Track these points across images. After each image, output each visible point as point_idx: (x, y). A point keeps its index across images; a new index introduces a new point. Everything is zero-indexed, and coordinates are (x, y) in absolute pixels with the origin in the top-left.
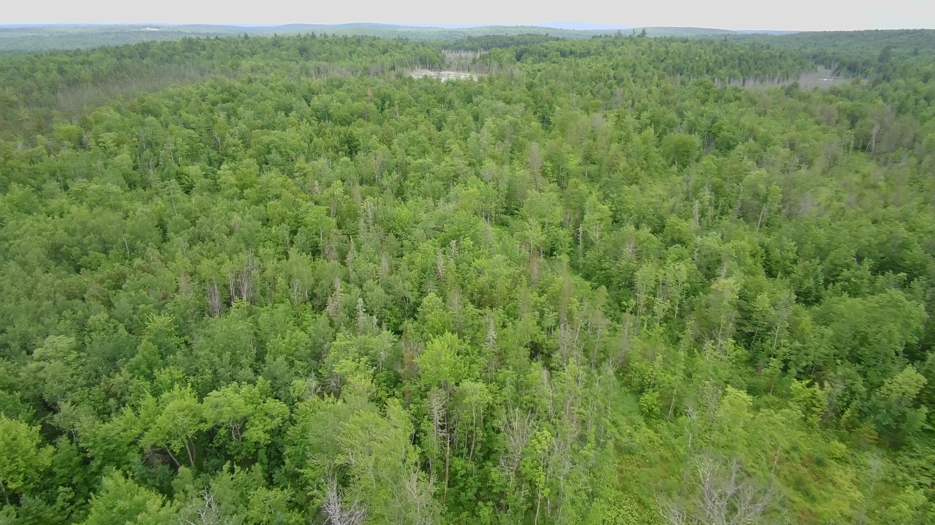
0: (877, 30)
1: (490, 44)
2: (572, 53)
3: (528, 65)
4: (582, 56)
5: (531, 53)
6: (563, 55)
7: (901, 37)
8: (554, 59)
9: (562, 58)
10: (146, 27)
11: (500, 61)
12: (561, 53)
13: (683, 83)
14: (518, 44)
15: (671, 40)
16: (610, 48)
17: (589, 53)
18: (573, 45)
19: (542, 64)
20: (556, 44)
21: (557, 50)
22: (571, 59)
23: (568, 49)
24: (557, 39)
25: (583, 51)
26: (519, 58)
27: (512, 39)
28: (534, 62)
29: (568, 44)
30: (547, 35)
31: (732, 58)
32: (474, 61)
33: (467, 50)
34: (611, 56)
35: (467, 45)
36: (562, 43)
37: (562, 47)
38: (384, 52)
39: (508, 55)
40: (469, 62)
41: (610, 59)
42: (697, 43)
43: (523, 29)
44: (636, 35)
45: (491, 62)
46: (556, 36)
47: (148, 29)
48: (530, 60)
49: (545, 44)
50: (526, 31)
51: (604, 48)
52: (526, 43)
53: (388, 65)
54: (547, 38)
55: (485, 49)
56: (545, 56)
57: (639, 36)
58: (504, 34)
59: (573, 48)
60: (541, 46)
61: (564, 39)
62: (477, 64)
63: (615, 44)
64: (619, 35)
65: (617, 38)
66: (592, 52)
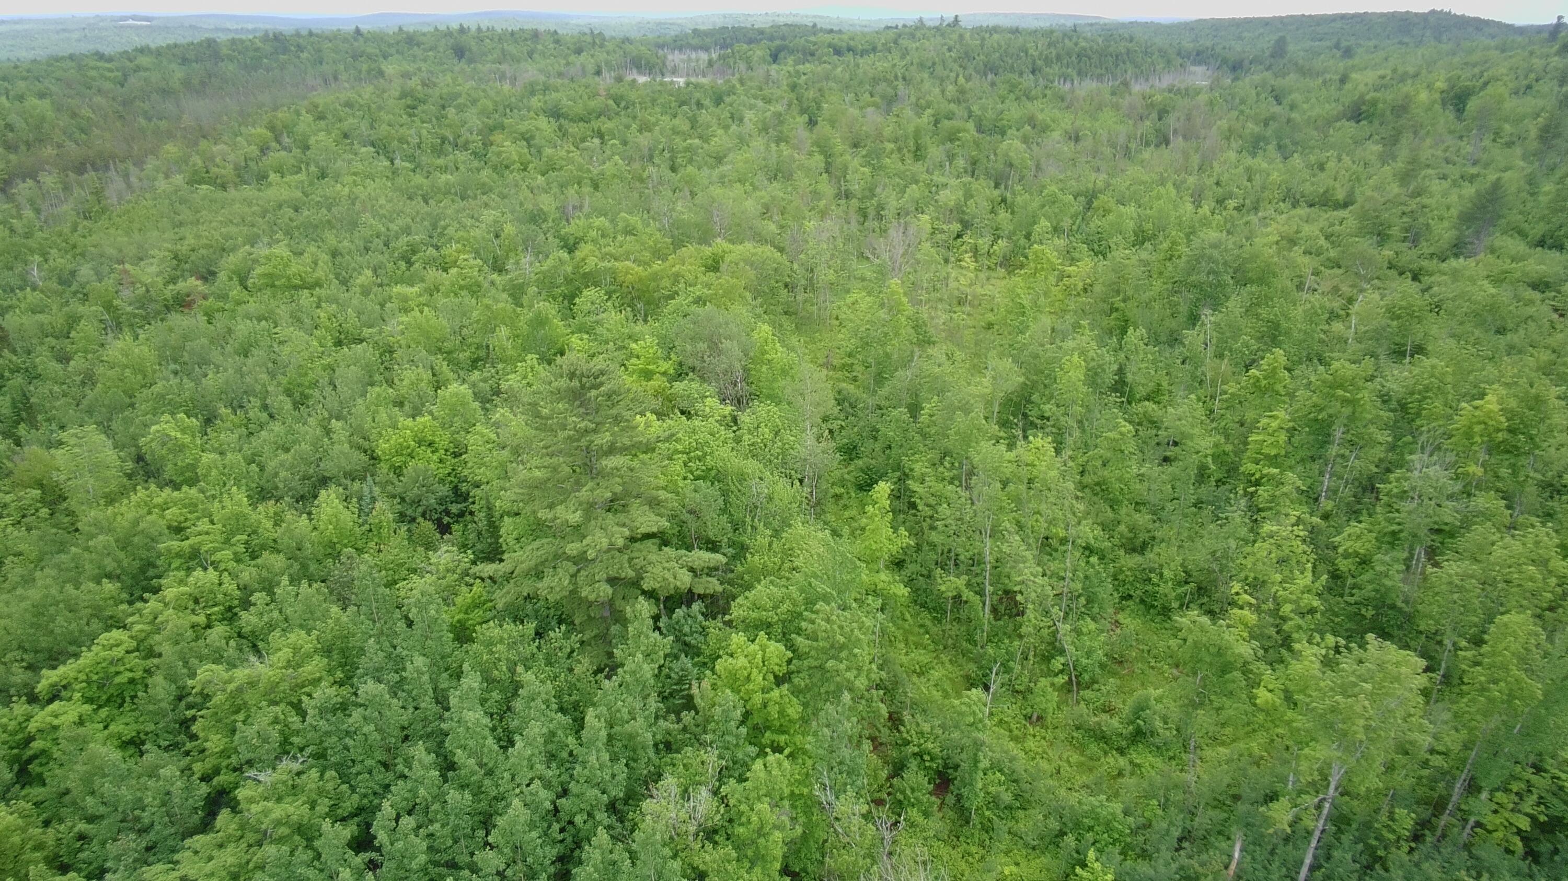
0: (1303, 15)
1: (728, 41)
2: (849, 49)
3: (789, 65)
4: (864, 53)
5: (792, 52)
6: (838, 52)
7: (1333, 25)
8: (825, 58)
9: (836, 57)
10: (126, 18)
11: (748, 61)
12: (835, 50)
13: (993, 84)
14: (772, 39)
15: (995, 30)
16: (904, 42)
17: (874, 49)
18: (852, 39)
19: (807, 65)
20: (828, 38)
21: (830, 46)
22: (849, 57)
23: (844, 44)
24: (831, 31)
25: (866, 47)
26: (775, 58)
27: (761, 32)
28: (797, 63)
29: (845, 37)
30: (815, 25)
31: (1069, 54)
32: (710, 63)
33: (695, 48)
34: (905, 53)
35: (695, 42)
36: (837, 36)
37: (836, 41)
38: (579, 51)
39: (759, 53)
40: (703, 65)
41: (903, 57)
42: (1030, 34)
43: (776, 18)
44: (945, 24)
45: (735, 63)
46: (829, 27)
47: (130, 22)
48: (790, 60)
49: (813, 39)
50: (781, 21)
51: (896, 42)
52: (783, 38)
53: (591, 68)
54: (815, 29)
55: (724, 46)
56: (812, 55)
57: (949, 25)
58: (749, 26)
59: (852, 43)
60: (807, 41)
61: (840, 32)
62: (715, 67)
63: (912, 36)
64: (921, 24)
65: (917, 28)
66: (879, 47)
